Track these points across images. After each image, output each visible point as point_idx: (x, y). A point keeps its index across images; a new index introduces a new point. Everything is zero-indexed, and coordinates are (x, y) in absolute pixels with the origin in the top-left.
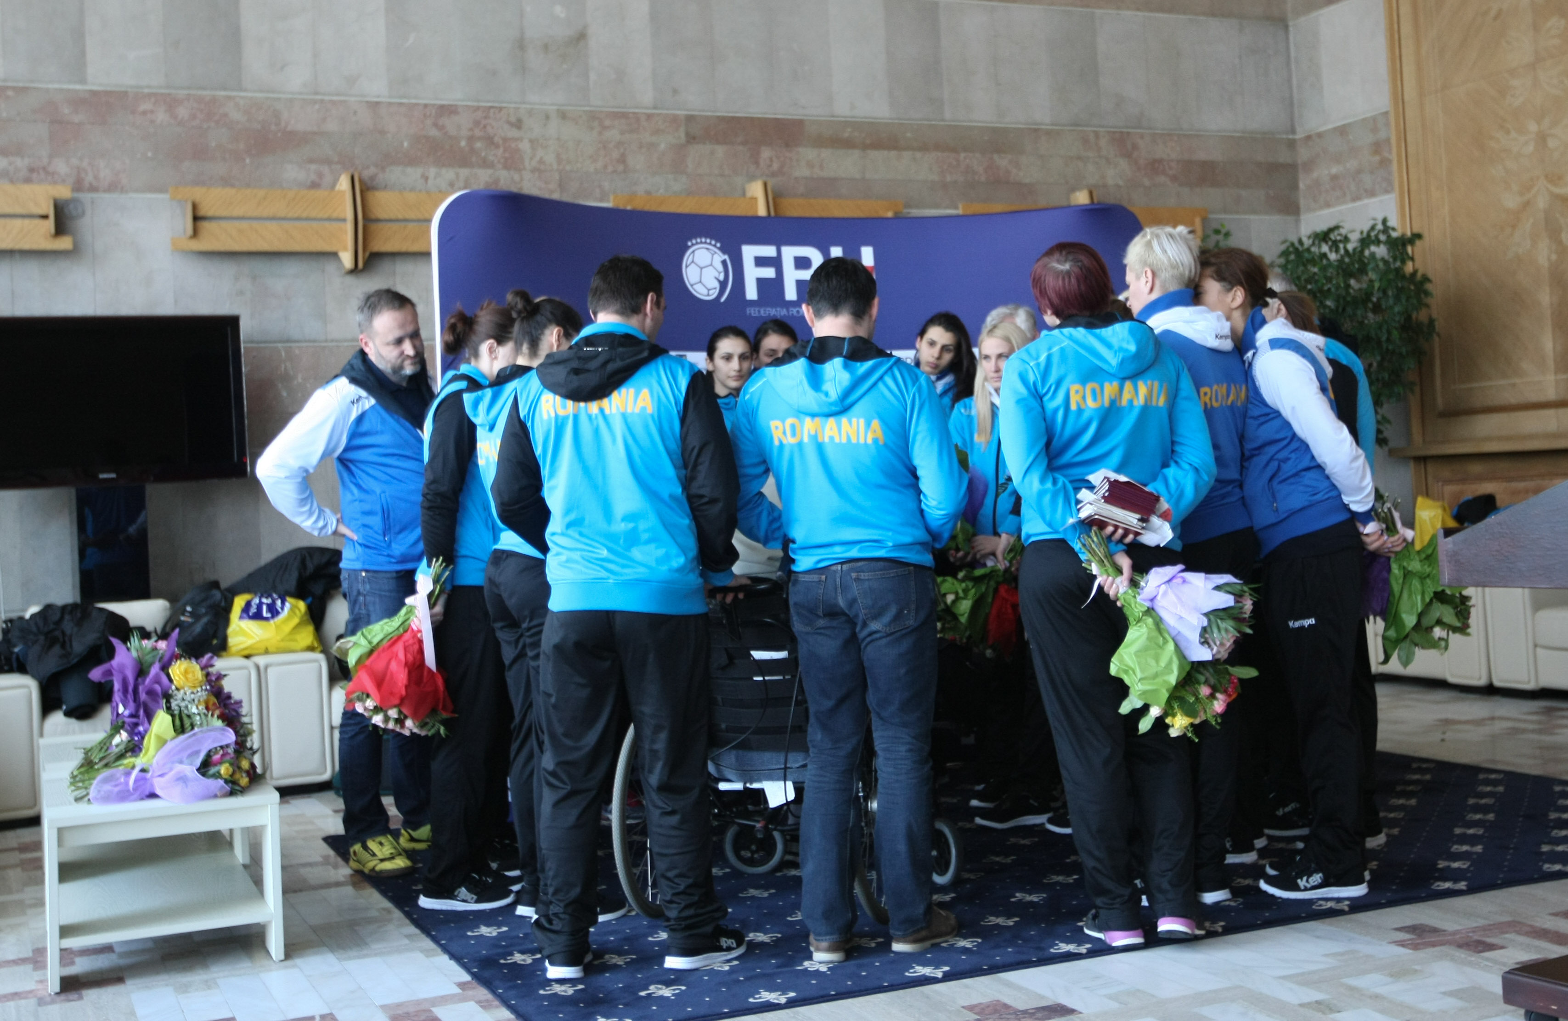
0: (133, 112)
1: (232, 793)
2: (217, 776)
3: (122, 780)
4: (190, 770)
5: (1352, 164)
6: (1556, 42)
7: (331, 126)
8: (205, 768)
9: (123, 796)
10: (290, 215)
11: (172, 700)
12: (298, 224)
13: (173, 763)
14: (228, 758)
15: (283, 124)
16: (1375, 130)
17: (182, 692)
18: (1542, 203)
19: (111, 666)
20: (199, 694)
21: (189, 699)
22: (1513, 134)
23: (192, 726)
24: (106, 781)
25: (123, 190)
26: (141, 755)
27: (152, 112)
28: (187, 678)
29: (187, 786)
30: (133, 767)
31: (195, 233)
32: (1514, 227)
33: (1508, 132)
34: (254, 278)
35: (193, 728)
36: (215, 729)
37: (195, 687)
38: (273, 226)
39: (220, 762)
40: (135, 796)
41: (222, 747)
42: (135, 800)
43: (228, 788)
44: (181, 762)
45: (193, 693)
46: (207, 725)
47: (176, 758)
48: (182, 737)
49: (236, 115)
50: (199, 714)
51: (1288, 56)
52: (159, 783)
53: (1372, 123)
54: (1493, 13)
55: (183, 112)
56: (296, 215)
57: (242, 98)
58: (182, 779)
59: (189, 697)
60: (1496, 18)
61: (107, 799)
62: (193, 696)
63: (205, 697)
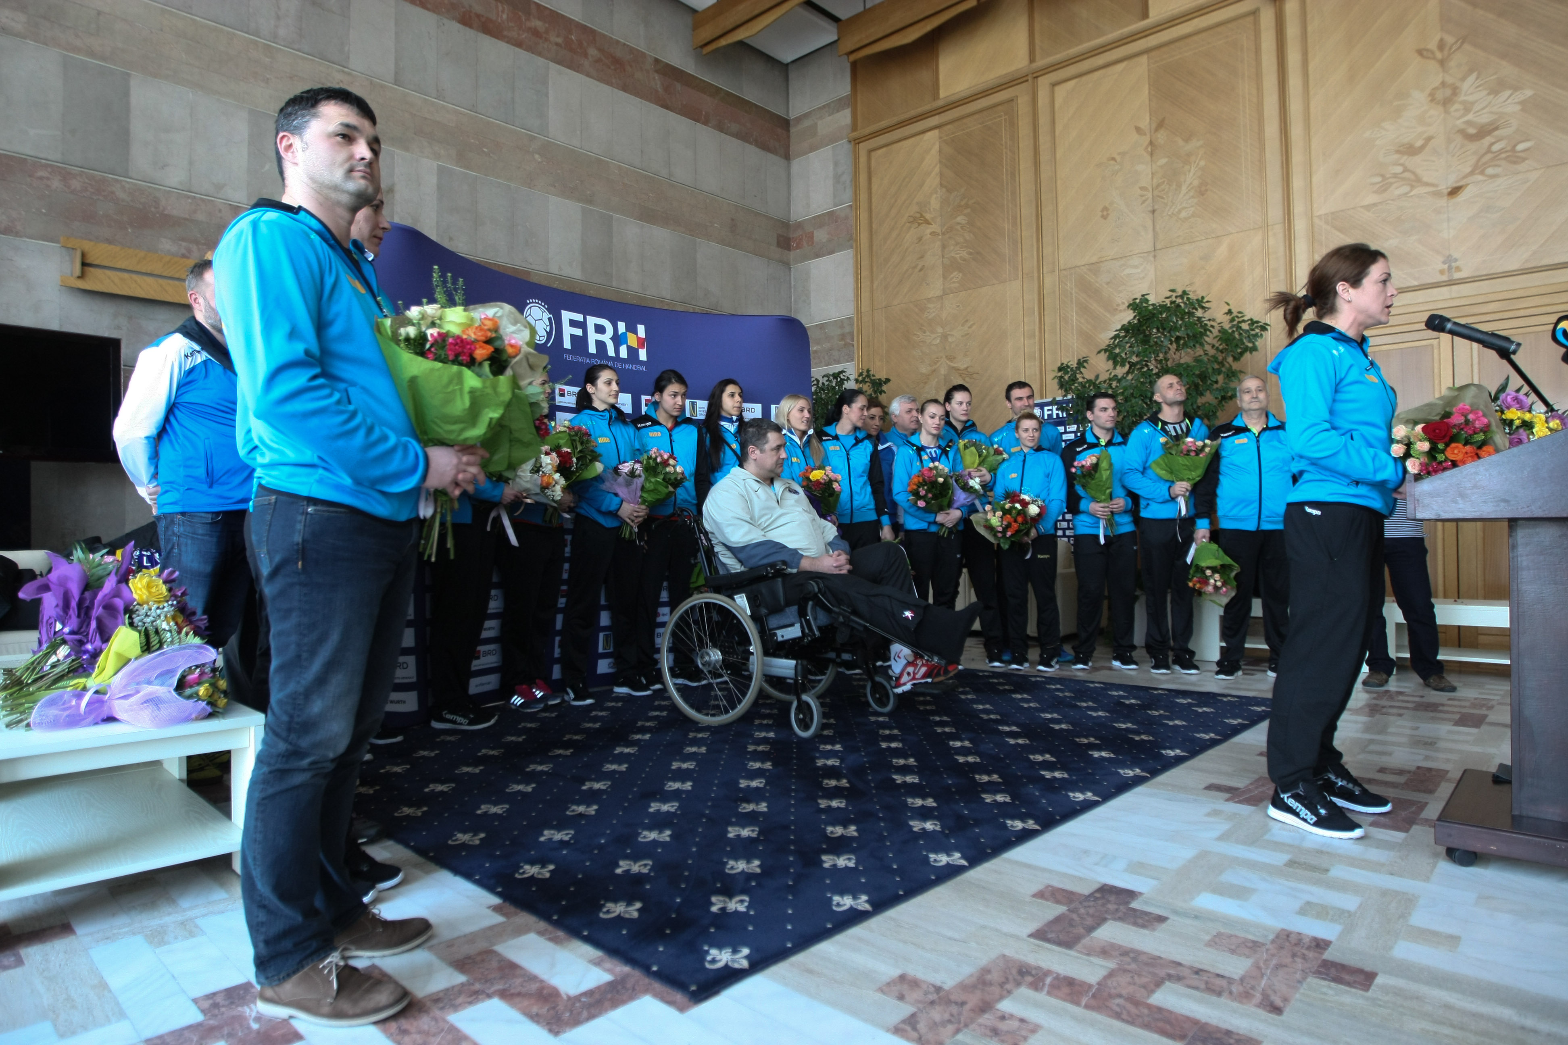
0: (30, 176)
1: (210, 716)
2: (195, 696)
3: (74, 703)
4: (165, 690)
5: (826, 345)
6: (957, 285)
7: (200, 217)
8: (181, 686)
9: (74, 721)
10: (164, 274)
11: (134, 616)
12: (171, 282)
13: (138, 684)
14: (205, 678)
15: (161, 208)
16: (842, 327)
17: (146, 606)
18: (943, 371)
19: (48, 579)
20: (166, 609)
21: (154, 614)
22: (928, 333)
23: (161, 644)
24: (52, 703)
25: (17, 234)
26: (94, 675)
27: (48, 179)
28: (150, 593)
29: (159, 709)
30: (85, 689)
31: (82, 276)
32: (925, 383)
33: (925, 332)
34: (130, 318)
35: (161, 647)
36: (191, 646)
37: (159, 602)
38: (150, 280)
39: (199, 683)
40: (91, 718)
41: (197, 667)
42: (89, 725)
43: (209, 709)
44: (149, 683)
45: (158, 608)
46: (180, 642)
47: (138, 679)
48: (149, 656)
49: (121, 195)
50: (170, 631)
51: (790, 284)
52: (119, 708)
53: (840, 324)
54: (919, 267)
55: (75, 184)
56: (169, 275)
57: (128, 183)
58: (153, 701)
59: (153, 613)
60: (920, 271)
61: (55, 724)
62: (159, 611)
63: (172, 613)
